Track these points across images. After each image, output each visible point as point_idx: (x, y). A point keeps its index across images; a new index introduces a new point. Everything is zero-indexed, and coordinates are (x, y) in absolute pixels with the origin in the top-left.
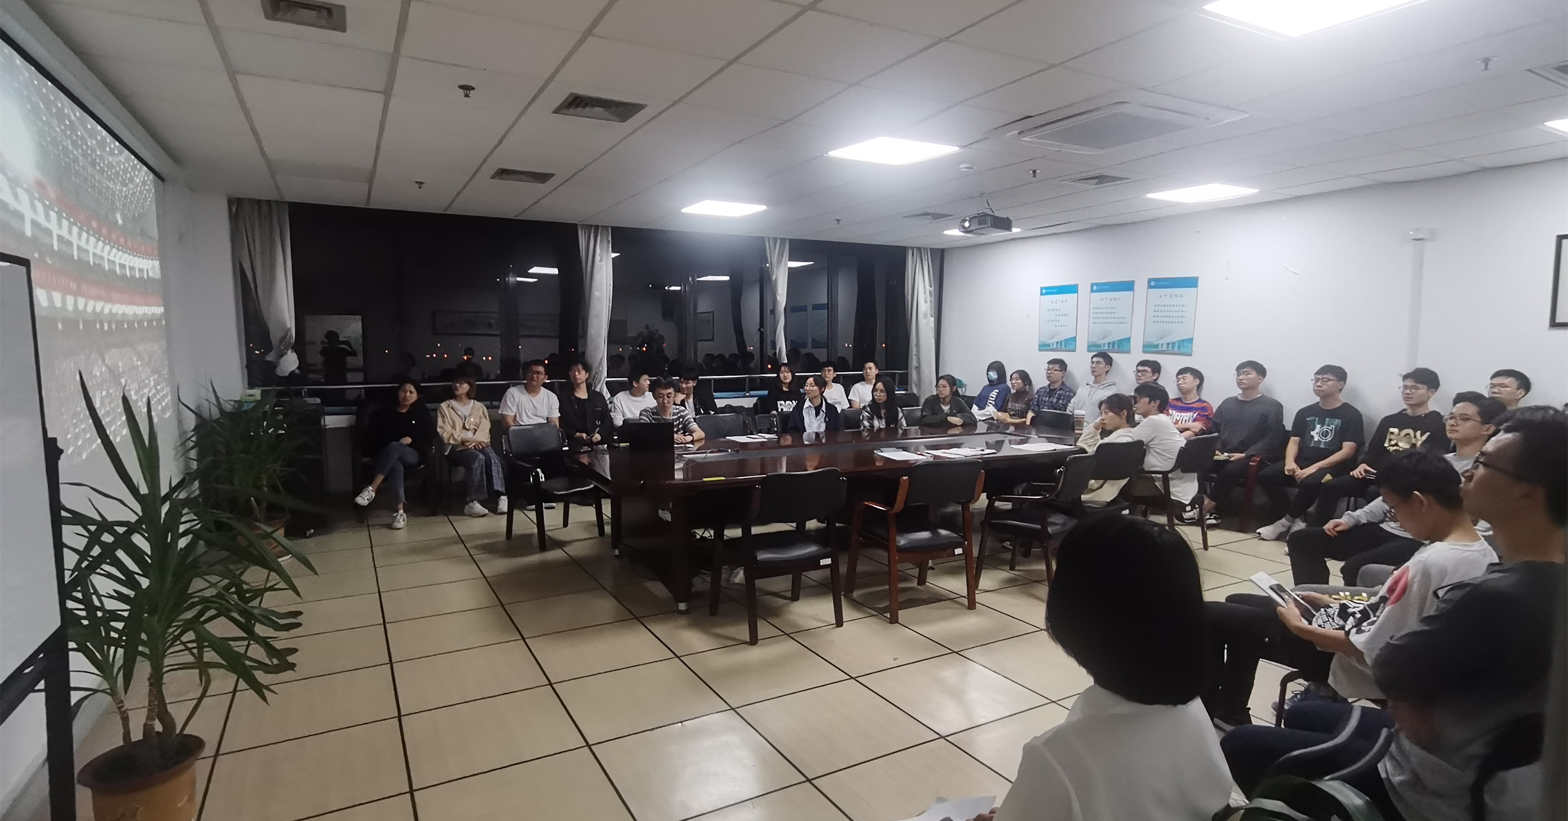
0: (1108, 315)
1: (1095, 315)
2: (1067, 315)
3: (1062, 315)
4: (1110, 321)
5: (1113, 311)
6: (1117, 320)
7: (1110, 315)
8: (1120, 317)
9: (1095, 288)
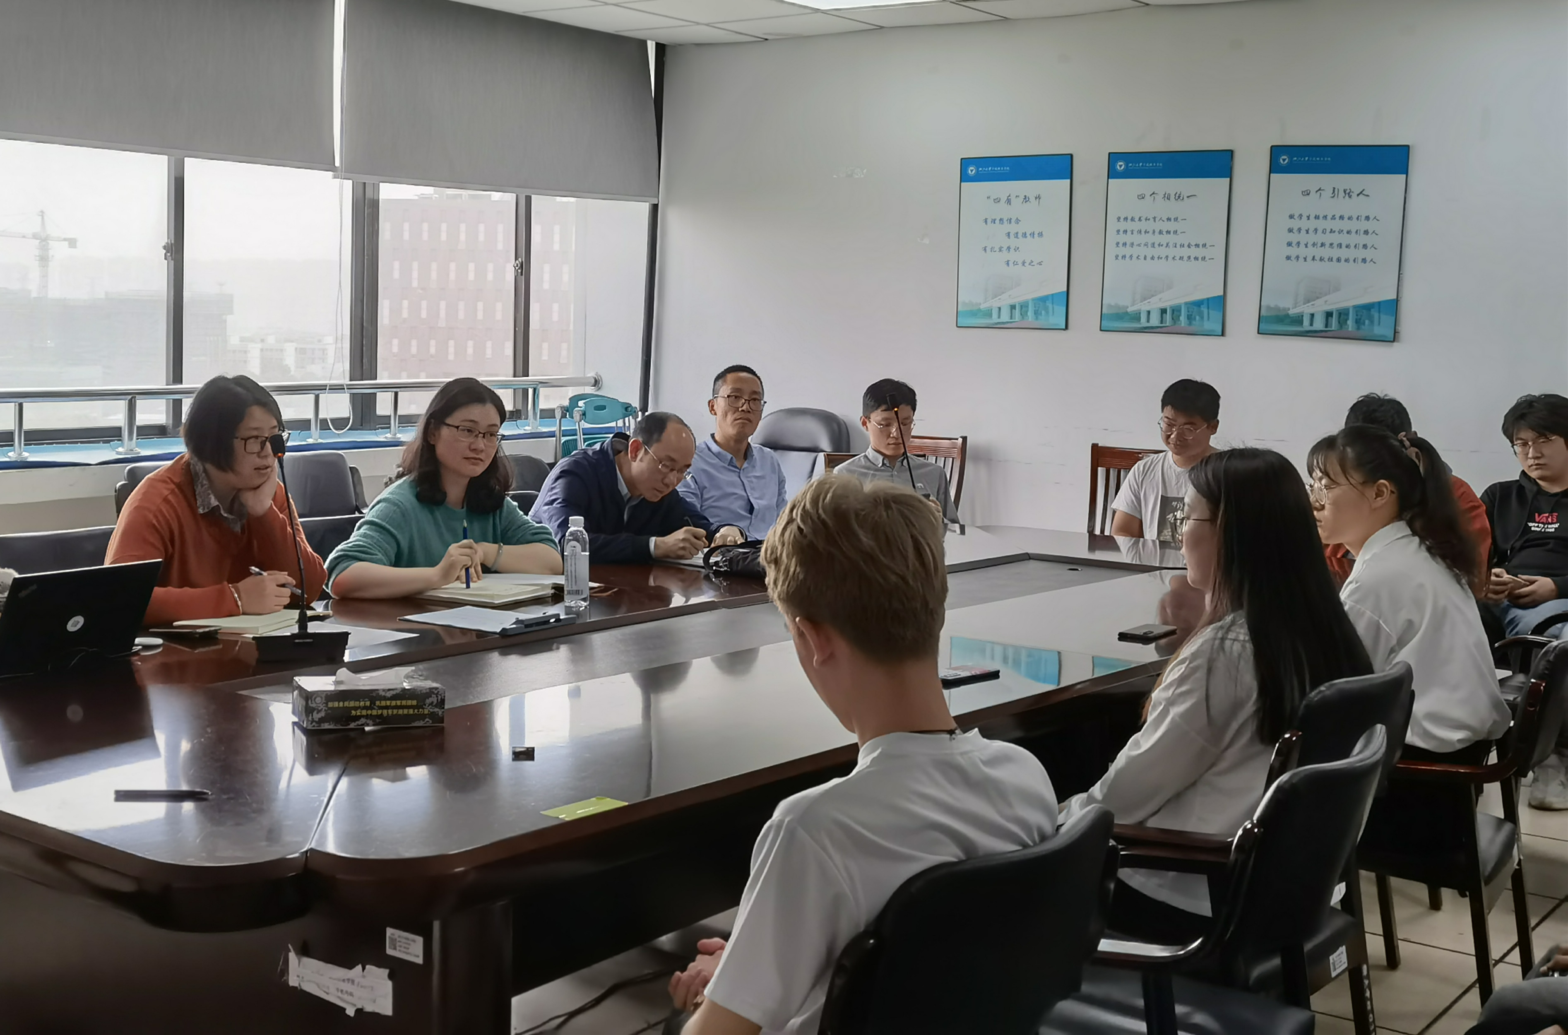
1: (1122, 238)
2: (1041, 235)
3: (1025, 235)
4: (1163, 252)
5: (1171, 226)
6: (1185, 252)
7: (1164, 238)
8: (1193, 244)
9: (1121, 166)
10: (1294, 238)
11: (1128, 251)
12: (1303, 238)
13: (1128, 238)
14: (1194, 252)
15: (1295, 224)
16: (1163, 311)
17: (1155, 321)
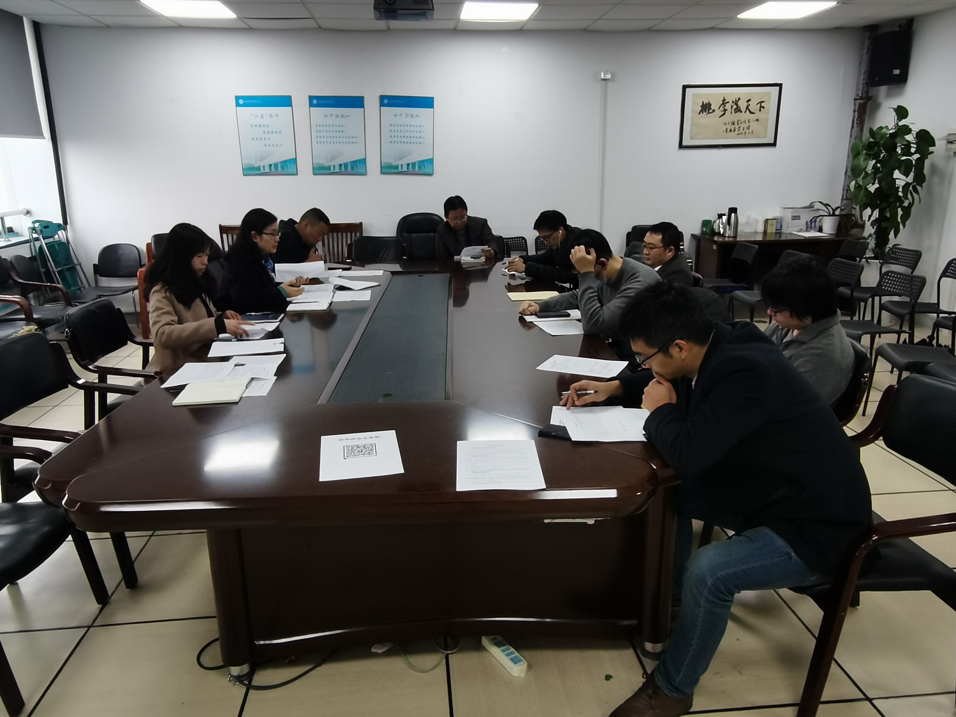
0: (335, 134)
1: (319, 134)
2: (280, 132)
3: (272, 132)
4: (338, 140)
5: (341, 129)
6: (348, 140)
7: (338, 134)
8: (351, 136)
9: (315, 102)
10: (393, 134)
11: (322, 140)
12: (396, 134)
13: (322, 134)
14: (351, 140)
15: (392, 128)
16: (340, 165)
17: (337, 170)
